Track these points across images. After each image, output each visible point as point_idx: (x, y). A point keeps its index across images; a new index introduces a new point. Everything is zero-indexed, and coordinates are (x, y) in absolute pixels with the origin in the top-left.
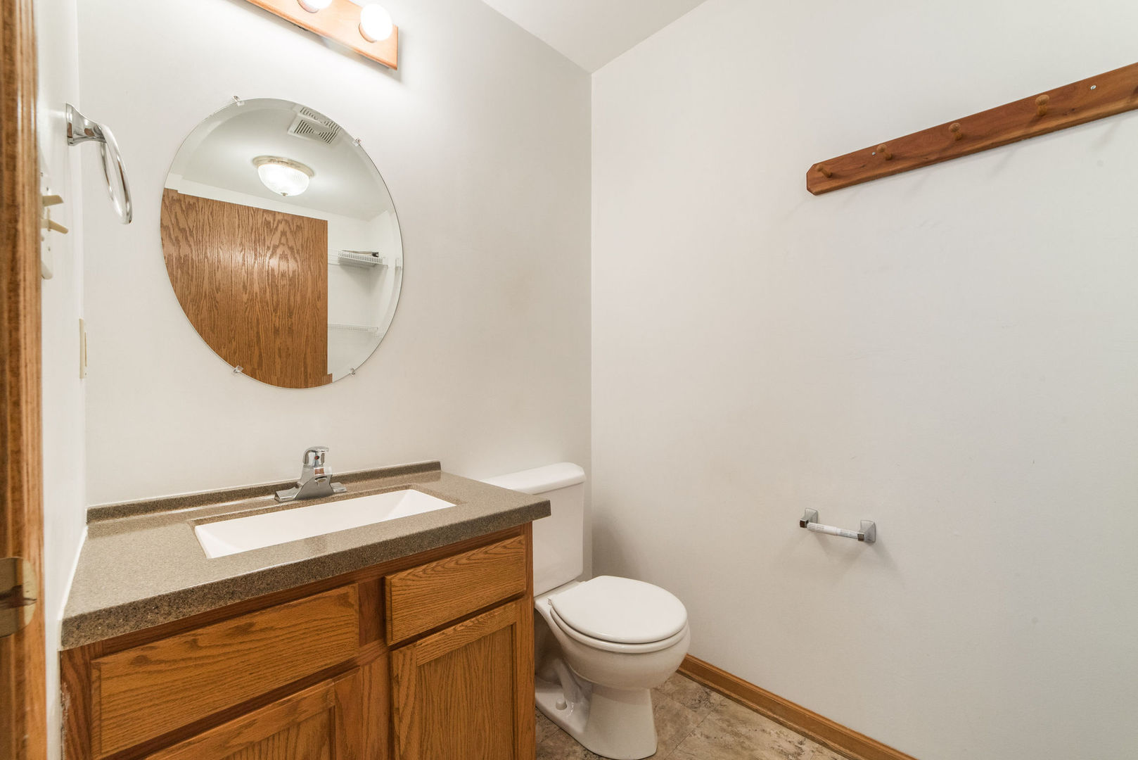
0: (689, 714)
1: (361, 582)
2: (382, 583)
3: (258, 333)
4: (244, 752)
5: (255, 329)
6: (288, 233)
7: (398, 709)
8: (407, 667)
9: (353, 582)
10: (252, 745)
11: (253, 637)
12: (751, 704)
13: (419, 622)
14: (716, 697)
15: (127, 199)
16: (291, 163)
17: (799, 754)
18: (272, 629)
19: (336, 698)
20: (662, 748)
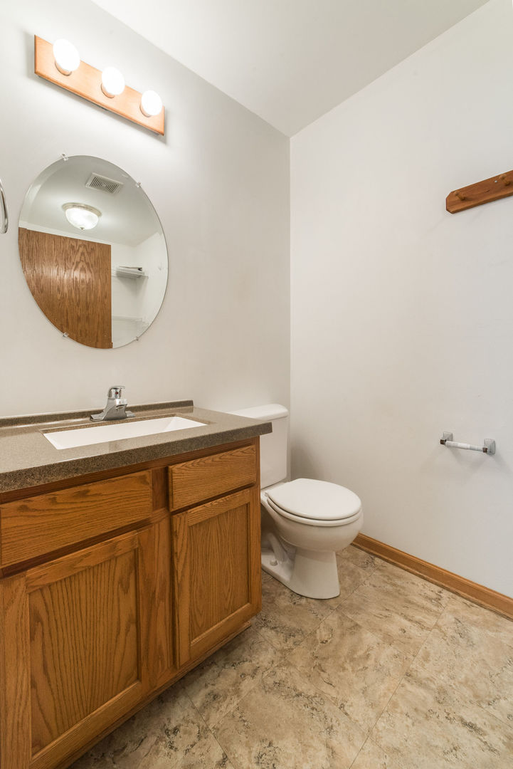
0: (361, 571)
1: (154, 469)
2: (166, 470)
3: (67, 320)
4: (84, 573)
5: (66, 317)
6: (86, 254)
7: (177, 553)
8: (182, 526)
9: (148, 469)
10: (89, 568)
11: (88, 499)
12: (403, 566)
13: (189, 498)
14: (378, 561)
15: (6, 216)
16: (87, 208)
17: (439, 599)
18: (100, 494)
19: (139, 543)
20: (343, 592)
